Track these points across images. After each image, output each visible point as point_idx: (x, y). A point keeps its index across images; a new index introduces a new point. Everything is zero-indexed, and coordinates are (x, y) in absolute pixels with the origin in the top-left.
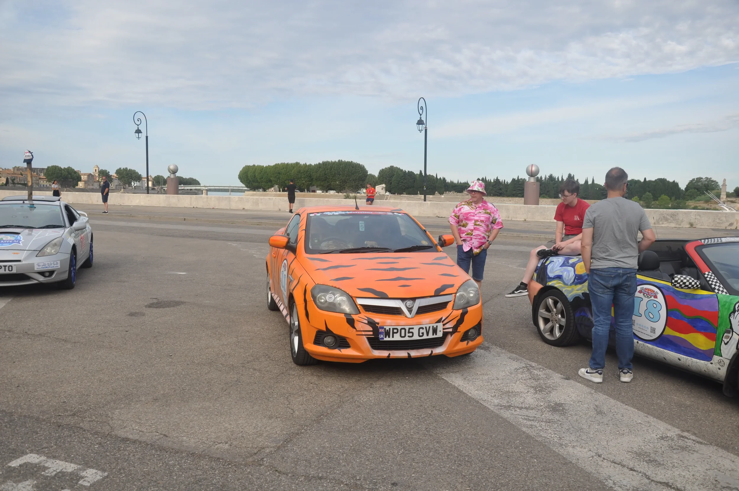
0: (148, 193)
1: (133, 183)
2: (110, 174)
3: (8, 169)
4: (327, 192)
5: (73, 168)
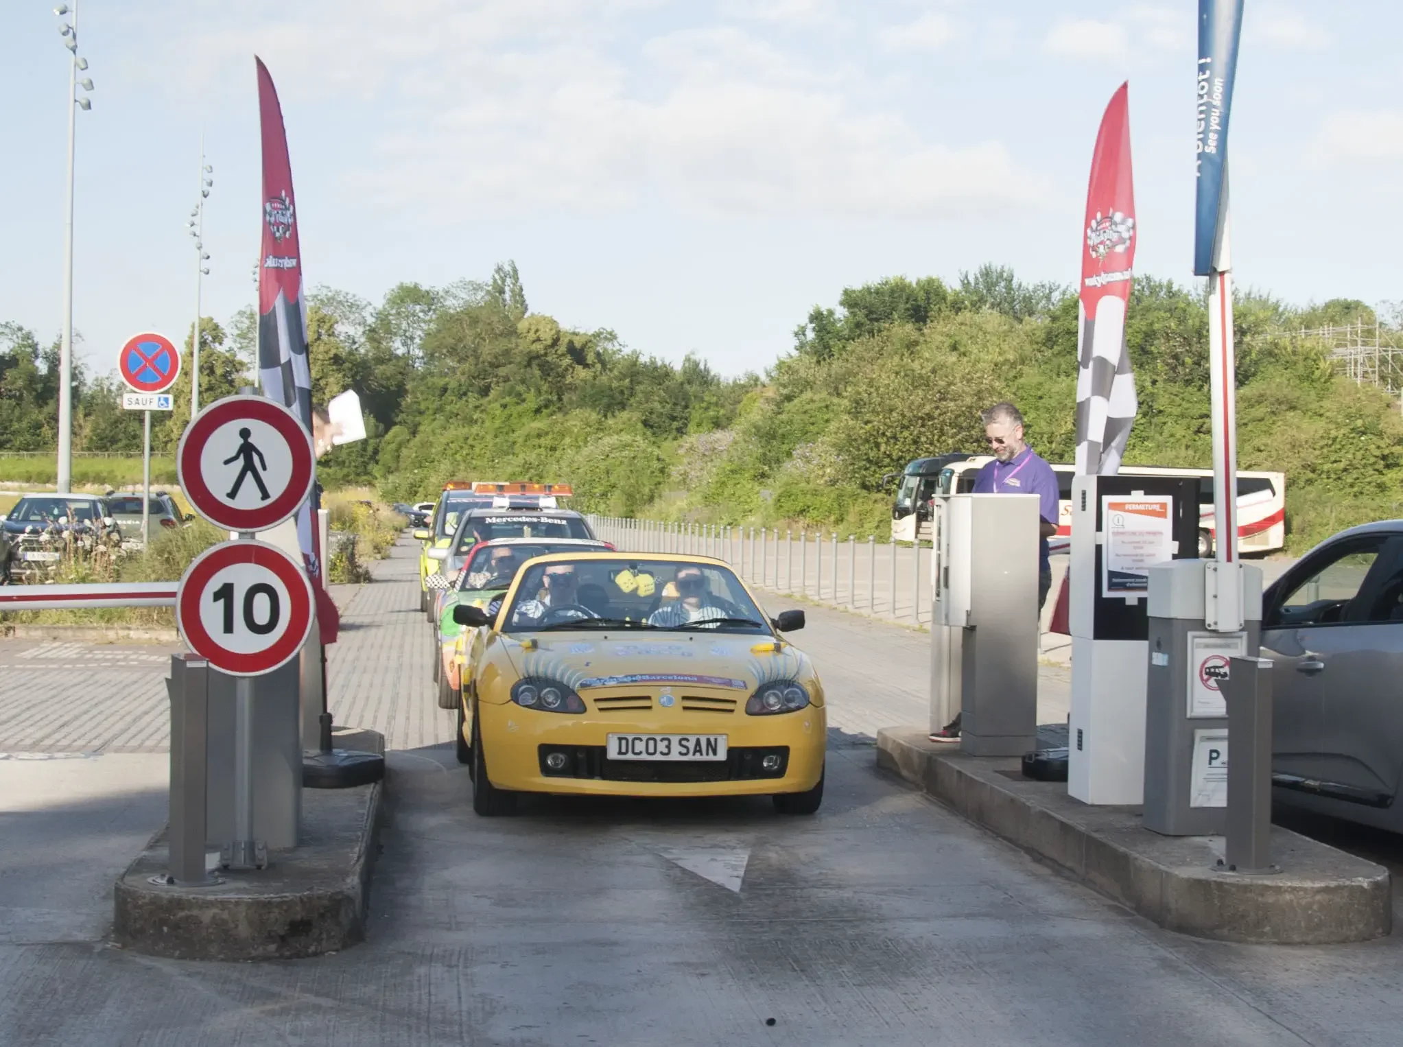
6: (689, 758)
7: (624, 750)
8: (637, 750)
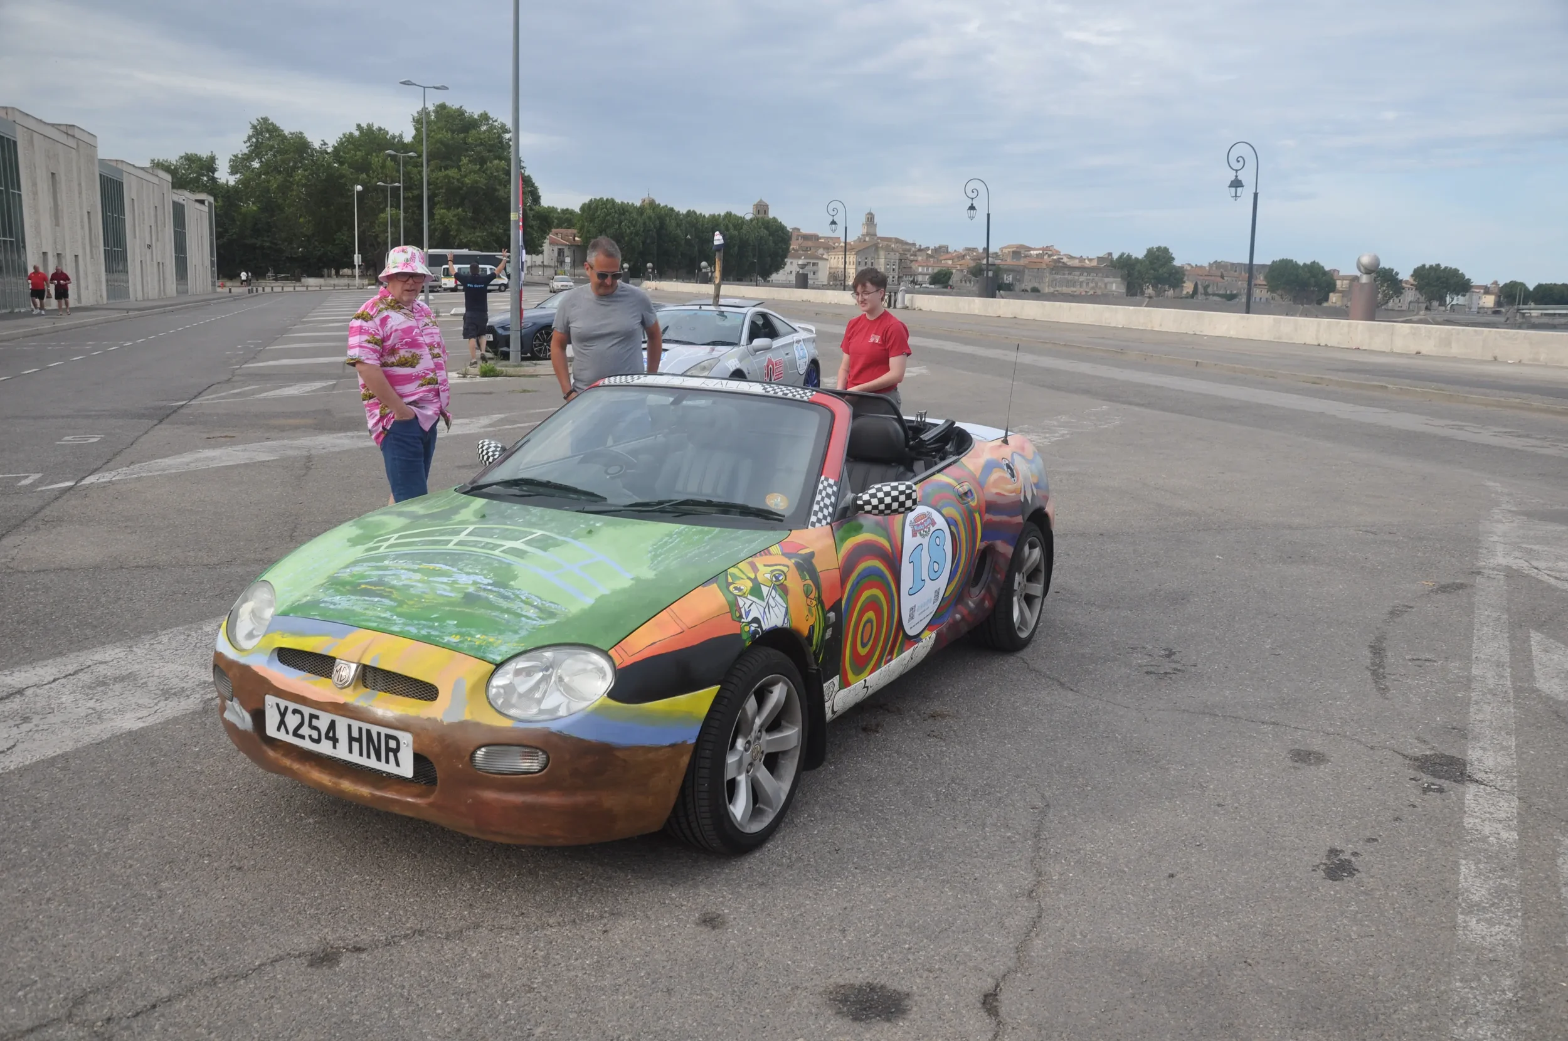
0: (1248, 312)
1: (1448, 299)
2: (1400, 277)
3: (1201, 267)
5: (1322, 264)
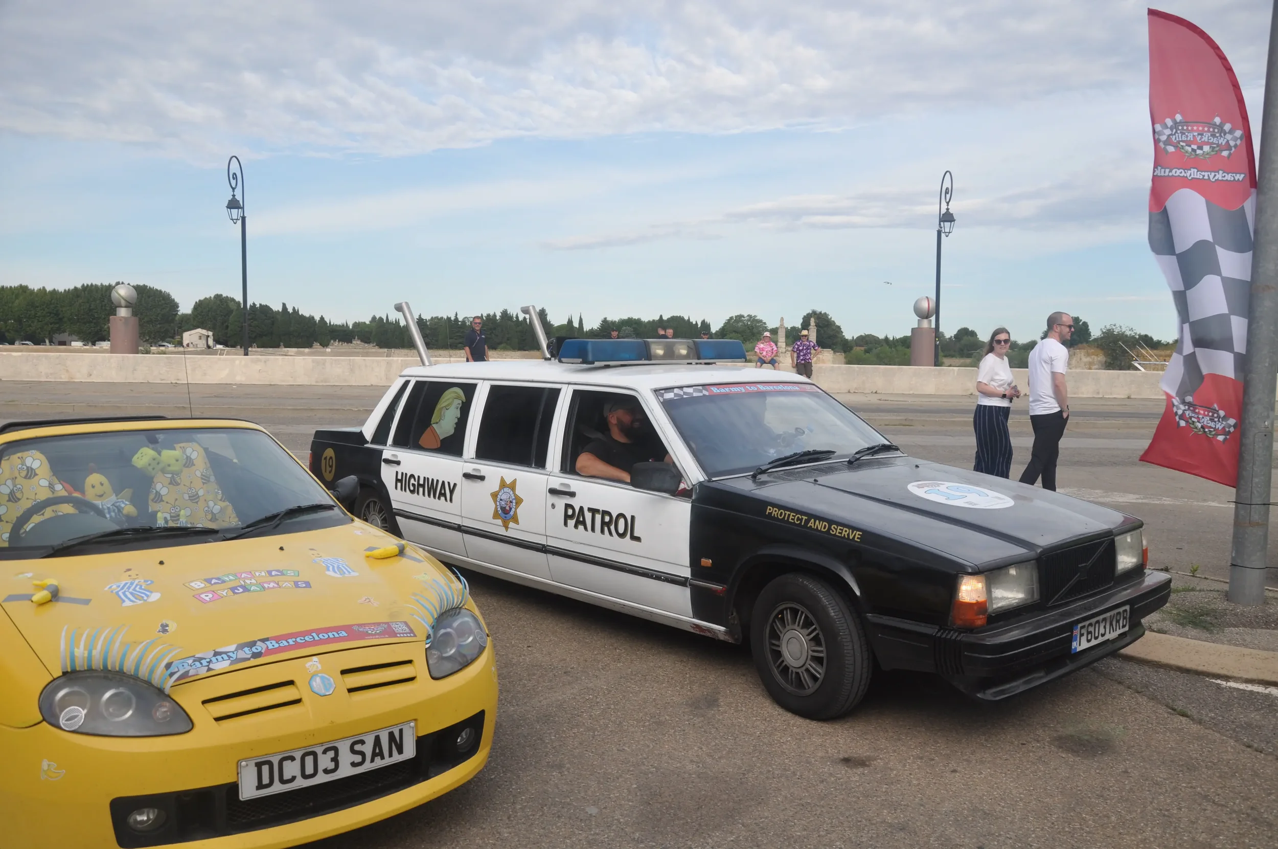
4: (94, 344)
6: (368, 767)
7: (266, 780)
8: (287, 776)
